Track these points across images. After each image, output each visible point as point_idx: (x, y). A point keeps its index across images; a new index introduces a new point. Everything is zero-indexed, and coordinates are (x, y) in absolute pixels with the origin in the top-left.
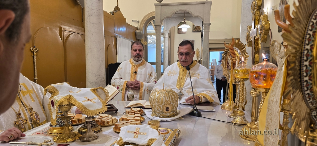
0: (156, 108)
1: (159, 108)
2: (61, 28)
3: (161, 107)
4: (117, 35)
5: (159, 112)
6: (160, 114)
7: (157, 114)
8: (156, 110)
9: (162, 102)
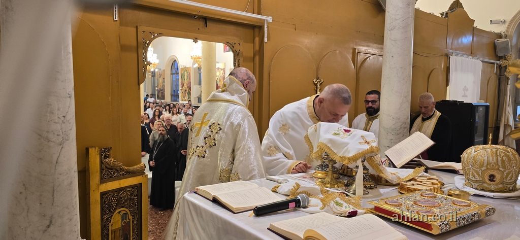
0: (471, 172)
1: (475, 174)
2: (354, 49)
3: (480, 174)
4: (451, 51)
5: (477, 182)
6: (478, 184)
7: (472, 183)
8: (471, 176)
9: (482, 165)
